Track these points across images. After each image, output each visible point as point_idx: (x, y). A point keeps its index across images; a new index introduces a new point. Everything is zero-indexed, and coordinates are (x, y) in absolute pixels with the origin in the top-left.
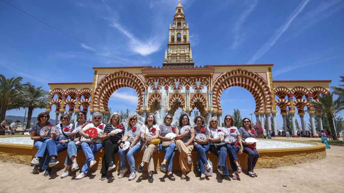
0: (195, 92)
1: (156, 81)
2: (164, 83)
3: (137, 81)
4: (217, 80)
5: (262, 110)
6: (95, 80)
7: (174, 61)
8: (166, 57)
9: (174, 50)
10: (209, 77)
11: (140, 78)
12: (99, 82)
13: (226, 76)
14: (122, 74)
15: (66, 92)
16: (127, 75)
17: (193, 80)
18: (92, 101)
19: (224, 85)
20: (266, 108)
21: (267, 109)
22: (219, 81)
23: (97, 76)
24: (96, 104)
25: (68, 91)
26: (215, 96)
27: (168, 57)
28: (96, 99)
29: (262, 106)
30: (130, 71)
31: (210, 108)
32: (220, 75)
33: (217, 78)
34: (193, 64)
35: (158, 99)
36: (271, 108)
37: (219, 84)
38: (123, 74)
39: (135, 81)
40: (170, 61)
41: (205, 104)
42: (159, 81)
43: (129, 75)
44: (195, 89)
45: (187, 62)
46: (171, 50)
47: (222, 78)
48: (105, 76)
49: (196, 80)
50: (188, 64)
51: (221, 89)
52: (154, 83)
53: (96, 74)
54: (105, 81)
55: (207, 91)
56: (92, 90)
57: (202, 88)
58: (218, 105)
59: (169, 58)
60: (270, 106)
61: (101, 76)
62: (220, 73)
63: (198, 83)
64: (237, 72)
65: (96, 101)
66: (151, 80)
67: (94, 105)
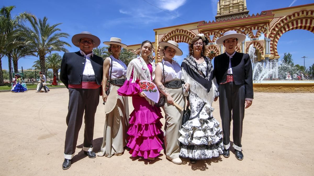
0: (251, 40)
1: (212, 34)
2: (219, 35)
3: (191, 36)
4: (274, 26)
6: (156, 39)
7: (226, 13)
8: (219, 10)
9: (226, 1)
10: (268, 24)
11: (194, 33)
12: (159, 41)
13: (286, 19)
14: (177, 32)
15: (136, 51)
16: (182, 32)
17: (249, 29)
18: (156, 57)
19: (282, 29)
22: (276, 26)
23: (158, 36)
24: (159, 59)
25: (137, 51)
26: (272, 42)
27: (220, 9)
28: (159, 55)
30: (184, 28)
31: (268, 55)
32: (278, 20)
33: (275, 23)
34: (247, 13)
35: (214, 51)
37: (277, 29)
38: (179, 31)
39: (190, 36)
40: (222, 13)
41: (261, 52)
42: (214, 34)
43: (184, 32)
44: (251, 37)
45: (241, 11)
46: (223, 2)
47: (281, 22)
48: (164, 35)
49: (253, 28)
50: (242, 14)
51: (279, 34)
52: (210, 36)
53: (156, 34)
54: (164, 39)
55: (265, 38)
56: (155, 48)
57: (259, 36)
58: (274, 51)
59: (222, 10)
61: (161, 35)
62: (278, 18)
63: (255, 32)
64: (301, 14)
65: (159, 56)
66: (206, 34)
67: (158, 60)
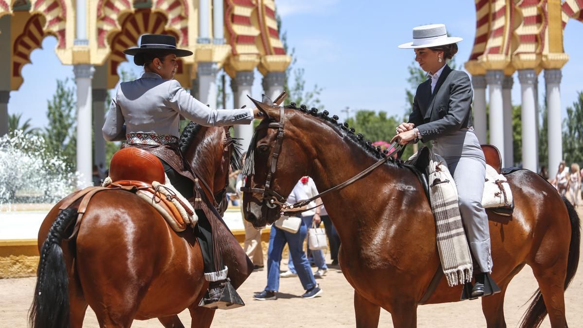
5: (495, 50)
20: (515, 41)
21: (523, 48)
29: (501, 31)
36: (537, 39)
41: (177, 26)
58: (261, 25)
60: (533, 30)
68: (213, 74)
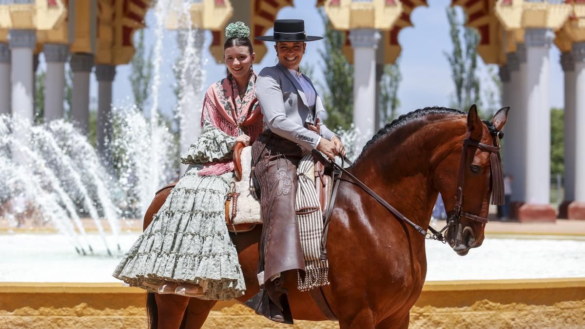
68: (546, 46)
